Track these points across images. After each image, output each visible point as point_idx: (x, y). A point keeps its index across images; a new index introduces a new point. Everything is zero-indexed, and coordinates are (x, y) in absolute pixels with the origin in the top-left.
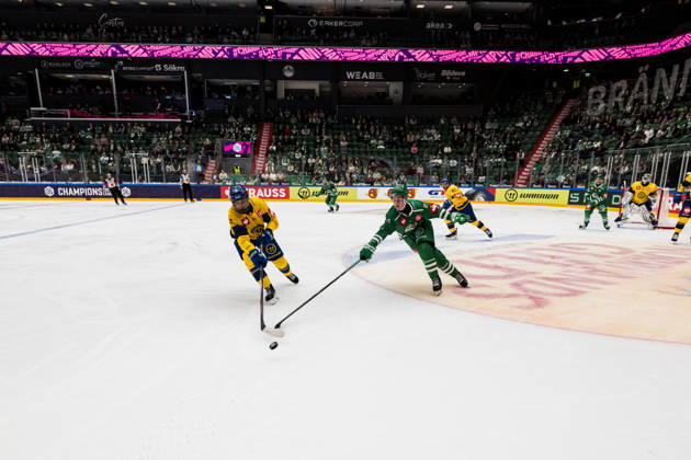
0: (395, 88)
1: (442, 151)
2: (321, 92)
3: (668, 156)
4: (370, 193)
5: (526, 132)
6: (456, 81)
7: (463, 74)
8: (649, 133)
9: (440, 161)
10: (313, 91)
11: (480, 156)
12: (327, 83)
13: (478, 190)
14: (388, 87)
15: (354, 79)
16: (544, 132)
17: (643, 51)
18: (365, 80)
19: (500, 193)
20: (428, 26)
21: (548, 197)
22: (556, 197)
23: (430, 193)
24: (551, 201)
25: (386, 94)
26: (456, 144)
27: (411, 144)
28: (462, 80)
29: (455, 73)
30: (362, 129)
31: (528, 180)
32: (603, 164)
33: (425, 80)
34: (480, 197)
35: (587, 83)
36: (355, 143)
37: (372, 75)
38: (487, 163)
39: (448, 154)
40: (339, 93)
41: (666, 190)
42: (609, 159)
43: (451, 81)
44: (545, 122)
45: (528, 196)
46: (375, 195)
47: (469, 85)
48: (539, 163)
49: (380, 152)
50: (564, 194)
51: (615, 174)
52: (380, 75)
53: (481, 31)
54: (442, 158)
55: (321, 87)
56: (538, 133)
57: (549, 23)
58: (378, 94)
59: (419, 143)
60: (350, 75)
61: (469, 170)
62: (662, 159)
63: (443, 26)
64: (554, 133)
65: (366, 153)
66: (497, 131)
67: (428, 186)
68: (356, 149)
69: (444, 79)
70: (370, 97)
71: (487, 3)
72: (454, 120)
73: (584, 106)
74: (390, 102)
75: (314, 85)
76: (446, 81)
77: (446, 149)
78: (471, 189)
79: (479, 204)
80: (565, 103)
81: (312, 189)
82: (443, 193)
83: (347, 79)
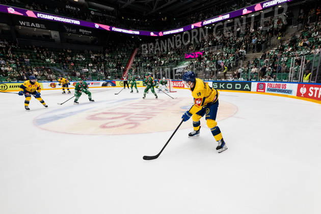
0: (54, 34)
1: (88, 65)
3: (169, 69)
4: (51, 85)
5: (123, 59)
6: (86, 35)
7: (90, 32)
8: (163, 62)
9: (87, 70)
11: (105, 68)
12: (5, 24)
13: (108, 82)
14: (50, 33)
15: (26, 26)
16: (130, 59)
18: (33, 27)
19: (118, 82)
20: (67, 7)
22: (138, 83)
25: (49, 36)
26: (94, 62)
27: (70, 62)
28: (90, 35)
29: (87, 32)
30: (38, 52)
32: (151, 71)
33: (71, 32)
34: (109, 85)
35: (142, 43)
36: (35, 60)
37: (38, 25)
38: (110, 70)
39: (91, 67)
41: (171, 80)
42: (153, 70)
44: (129, 55)
47: (95, 37)
48: (131, 70)
49: (52, 65)
50: (141, 82)
51: (156, 75)
52: (43, 27)
53: (95, 15)
54: (88, 69)
56: (127, 60)
57: (123, 18)
58: (44, 36)
59: (75, 62)
60: (22, 23)
61: (102, 73)
63: (75, 9)
64: (133, 59)
65: (44, 65)
66: (111, 58)
68: (36, 63)
70: (40, 37)
71: (95, 3)
72: (90, 52)
73: (141, 51)
74: (53, 40)
76: (82, 34)
77: (89, 65)
78: (105, 82)
79: (110, 87)
80: (134, 49)
81: (8, 85)
82: (92, 84)
83: (21, 25)
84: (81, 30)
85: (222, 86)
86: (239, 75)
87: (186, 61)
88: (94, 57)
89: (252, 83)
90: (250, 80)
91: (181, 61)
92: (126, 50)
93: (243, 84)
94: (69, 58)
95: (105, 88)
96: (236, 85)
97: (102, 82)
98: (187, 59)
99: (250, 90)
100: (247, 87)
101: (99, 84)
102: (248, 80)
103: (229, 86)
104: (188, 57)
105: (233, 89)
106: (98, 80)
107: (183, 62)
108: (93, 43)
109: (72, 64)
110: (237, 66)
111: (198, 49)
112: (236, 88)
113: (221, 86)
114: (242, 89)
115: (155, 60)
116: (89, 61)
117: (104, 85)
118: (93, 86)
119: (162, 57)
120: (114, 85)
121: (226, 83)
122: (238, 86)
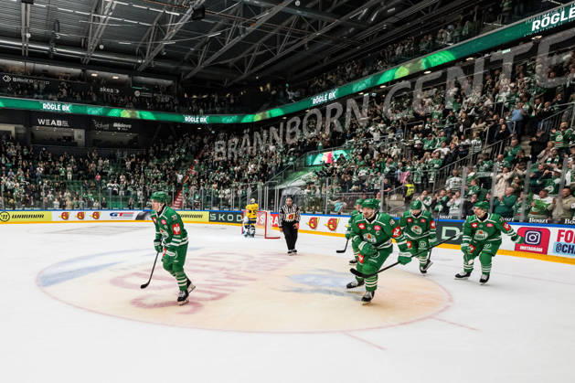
0: (78, 134)
2: (17, 134)
3: (267, 189)
4: (63, 215)
6: (124, 131)
7: (130, 126)
10: (10, 132)
12: (21, 126)
13: (147, 212)
14: (73, 132)
15: (45, 125)
18: (54, 126)
20: (101, 89)
21: (195, 216)
22: (200, 216)
23: (111, 215)
24: (198, 219)
25: (71, 138)
28: (129, 131)
29: (123, 126)
31: (181, 204)
33: (102, 129)
35: (213, 138)
37: (59, 123)
40: (32, 135)
41: (269, 212)
43: (121, 131)
45: (183, 216)
46: (67, 218)
47: (135, 135)
50: (206, 214)
52: (65, 123)
53: (140, 97)
55: (16, 129)
57: (186, 96)
58: (64, 137)
60: (41, 122)
62: (263, 190)
63: (112, 91)
67: (109, 209)
69: (116, 129)
70: (59, 140)
71: (143, 78)
74: (76, 144)
75: (11, 128)
76: (117, 131)
78: (141, 211)
79: (148, 222)
81: (12, 213)
82: (121, 215)
83: (38, 125)
84: (115, 125)
87: (308, 171)
91: (296, 171)
95: (140, 223)
96: (445, 229)
97: (137, 213)
101: (131, 215)
106: (130, 209)
108: (130, 145)
112: (444, 237)
117: (140, 218)
118: (122, 218)
122: (451, 233)
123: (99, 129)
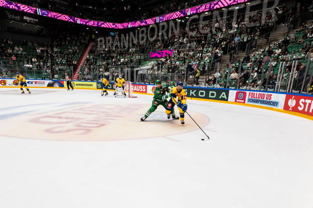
1: (31, 60)
3: (129, 69)
5: (74, 55)
7: (37, 20)
8: (122, 60)
9: (31, 66)
11: (52, 65)
13: (55, 82)
16: (82, 56)
17: (119, 26)
21: (88, 85)
22: (91, 85)
23: (28, 83)
24: (90, 87)
26: (39, 57)
27: (11, 55)
28: (36, 23)
29: (32, 19)
31: (78, 77)
33: (14, 20)
34: (56, 85)
35: (97, 36)
38: (58, 68)
39: (35, 62)
42: (110, 70)
43: (30, 23)
44: (82, 51)
45: (80, 85)
46: (5, 84)
47: (42, 27)
51: (113, 76)
54: (32, 65)
56: (80, 56)
57: (77, 4)
61: (49, 71)
62: (128, 70)
64: (86, 56)
66: (60, 52)
69: (26, 21)
72: (36, 45)
73: (96, 45)
77: (33, 60)
78: (51, 81)
79: (56, 88)
80: (89, 43)
82: (36, 83)
84: (25, 18)
85: (193, 93)
86: (214, 81)
87: (151, 61)
88: (39, 51)
89: (230, 91)
90: (228, 87)
91: (145, 60)
92: (78, 44)
93: (219, 92)
94: (10, 51)
95: (50, 89)
96: (210, 92)
97: (47, 82)
98: (152, 58)
99: (227, 100)
100: (223, 95)
101: (43, 83)
102: (225, 87)
103: (202, 94)
104: (154, 56)
105: (207, 97)
106: (42, 79)
107: (148, 62)
108: (39, 34)
109: (14, 58)
110: (212, 69)
111: (166, 46)
112: (210, 96)
113: (191, 93)
114: (217, 98)
115: (112, 58)
116: (33, 55)
117: (50, 85)
118: (37, 85)
119: (121, 54)
120: (62, 86)
121: (198, 89)
122: (213, 94)
123: (12, 19)
